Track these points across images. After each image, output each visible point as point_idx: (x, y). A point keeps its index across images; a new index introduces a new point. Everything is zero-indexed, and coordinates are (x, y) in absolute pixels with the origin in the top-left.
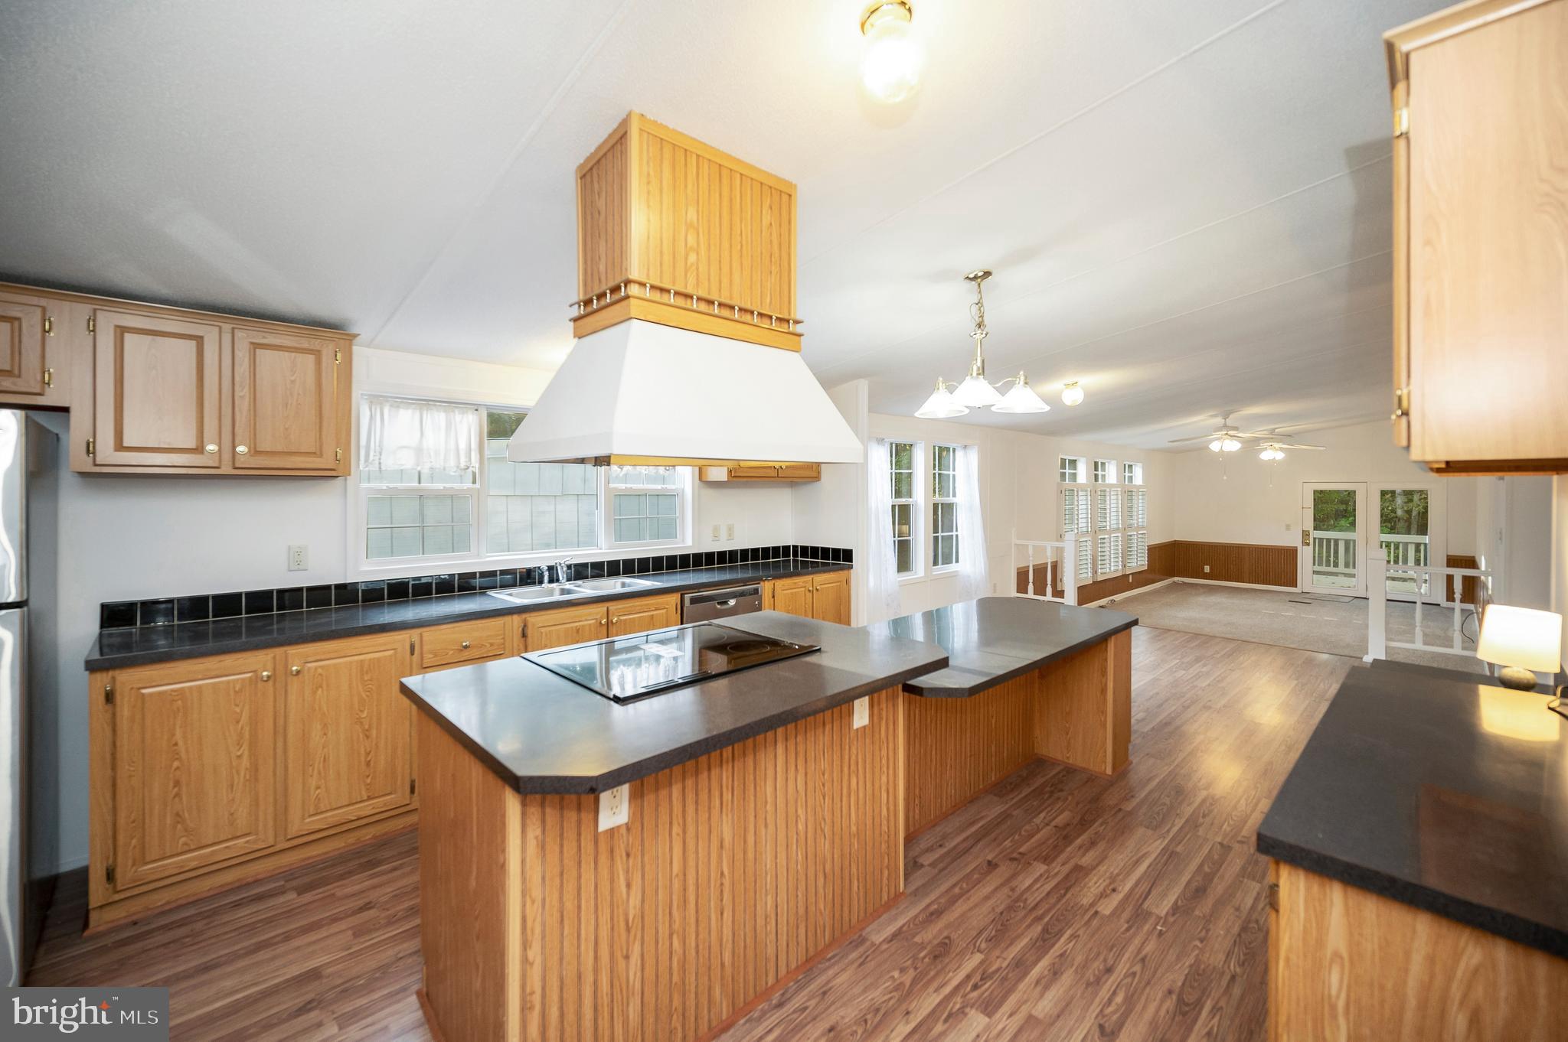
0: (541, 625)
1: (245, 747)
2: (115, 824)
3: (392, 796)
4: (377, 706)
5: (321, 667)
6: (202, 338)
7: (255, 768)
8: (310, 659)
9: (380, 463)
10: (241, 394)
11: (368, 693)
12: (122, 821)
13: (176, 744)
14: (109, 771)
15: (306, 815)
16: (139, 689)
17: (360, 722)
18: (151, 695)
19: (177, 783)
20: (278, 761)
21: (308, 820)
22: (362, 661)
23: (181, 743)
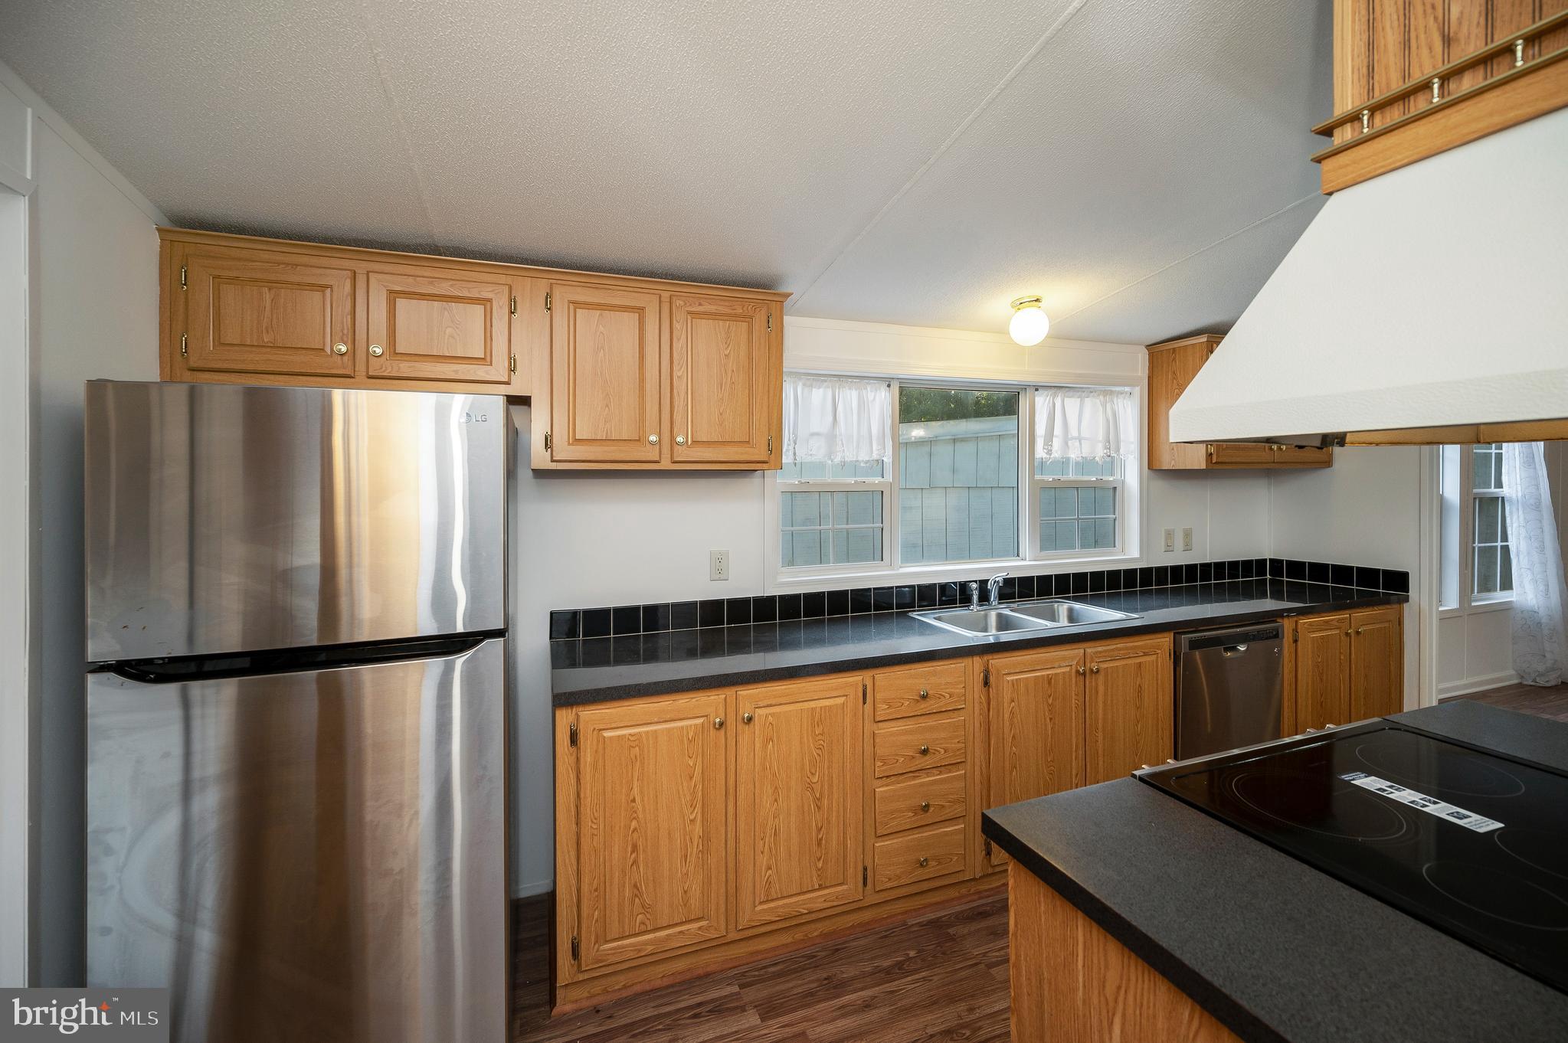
0: (1006, 671)
1: (698, 809)
2: (579, 891)
3: (845, 887)
4: (828, 768)
5: (773, 715)
6: (643, 309)
7: (706, 838)
8: (761, 704)
9: (795, 454)
10: (679, 374)
11: (820, 752)
12: (585, 888)
13: (634, 801)
14: (574, 826)
15: (757, 902)
16: (600, 730)
17: (810, 787)
18: (611, 738)
19: (635, 848)
20: (729, 829)
21: (759, 908)
22: (813, 709)
23: (638, 800)
